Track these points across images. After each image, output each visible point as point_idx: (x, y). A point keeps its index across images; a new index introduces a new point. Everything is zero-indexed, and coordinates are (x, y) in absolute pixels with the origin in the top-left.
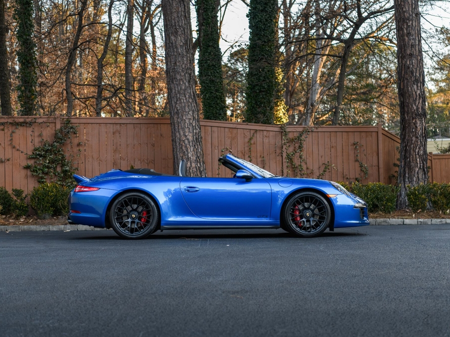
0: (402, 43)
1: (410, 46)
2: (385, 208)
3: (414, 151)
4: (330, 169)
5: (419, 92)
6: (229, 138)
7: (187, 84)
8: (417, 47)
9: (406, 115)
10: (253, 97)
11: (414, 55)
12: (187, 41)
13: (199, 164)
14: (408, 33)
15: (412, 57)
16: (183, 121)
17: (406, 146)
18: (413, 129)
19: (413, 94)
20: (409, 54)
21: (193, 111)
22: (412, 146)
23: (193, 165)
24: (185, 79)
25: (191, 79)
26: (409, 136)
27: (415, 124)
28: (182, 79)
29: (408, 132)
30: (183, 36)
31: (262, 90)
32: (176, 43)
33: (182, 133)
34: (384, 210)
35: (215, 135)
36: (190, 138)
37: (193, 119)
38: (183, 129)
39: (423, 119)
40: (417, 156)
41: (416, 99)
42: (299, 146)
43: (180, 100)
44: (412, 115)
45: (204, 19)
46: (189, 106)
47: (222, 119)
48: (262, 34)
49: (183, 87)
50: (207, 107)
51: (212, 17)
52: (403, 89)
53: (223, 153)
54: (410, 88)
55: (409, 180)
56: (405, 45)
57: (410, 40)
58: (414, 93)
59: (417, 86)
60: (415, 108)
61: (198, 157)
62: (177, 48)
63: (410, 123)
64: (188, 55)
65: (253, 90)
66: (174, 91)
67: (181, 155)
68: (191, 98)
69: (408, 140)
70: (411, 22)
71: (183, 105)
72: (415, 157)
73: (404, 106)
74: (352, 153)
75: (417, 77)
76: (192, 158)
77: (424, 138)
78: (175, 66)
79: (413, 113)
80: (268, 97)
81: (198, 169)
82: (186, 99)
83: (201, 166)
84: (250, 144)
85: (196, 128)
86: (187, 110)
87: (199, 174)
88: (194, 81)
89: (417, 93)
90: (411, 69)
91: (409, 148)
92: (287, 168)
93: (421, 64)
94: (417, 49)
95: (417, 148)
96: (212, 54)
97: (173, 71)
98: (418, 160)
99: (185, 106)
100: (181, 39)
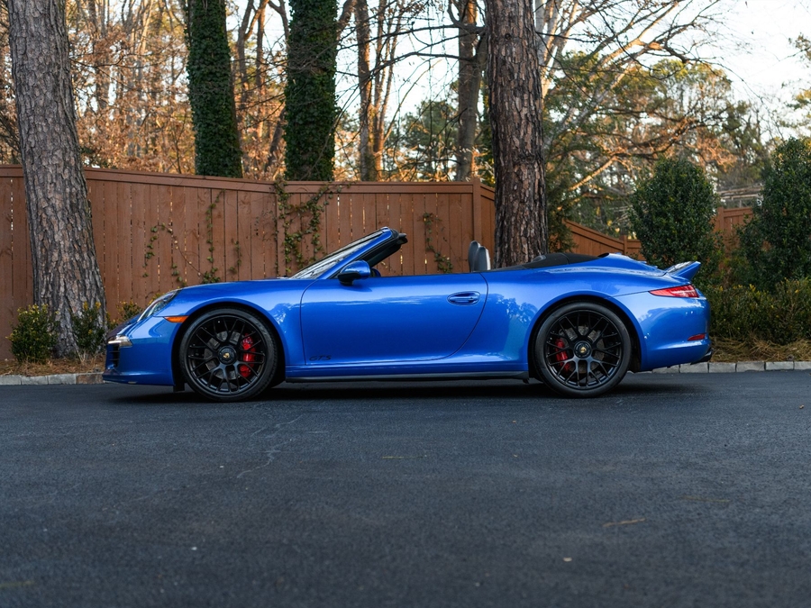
0: (492, 14)
1: (507, 19)
3: (517, 229)
5: (525, 111)
6: (167, 206)
7: (49, 96)
8: (521, 20)
9: (501, 159)
11: (514, 36)
12: (49, 9)
13: (77, 256)
15: (510, 41)
16: (43, 170)
17: (502, 221)
18: (514, 185)
19: (513, 115)
20: (504, 34)
21: (65, 152)
22: (513, 219)
23: (66, 257)
24: (47, 87)
25: (58, 85)
26: (507, 199)
27: (518, 176)
28: (38, 86)
29: (506, 192)
31: (309, 119)
32: (24, 14)
33: (40, 194)
36: (58, 204)
37: (65, 165)
38: (43, 185)
39: (536, 166)
40: (523, 238)
41: (519, 125)
42: (312, 222)
43: (36, 127)
44: (513, 157)
46: (54, 139)
47: (230, 174)
48: (310, 16)
50: (203, 151)
52: (496, 105)
53: (155, 235)
54: (507, 104)
56: (496, 17)
57: (507, 6)
58: (515, 113)
59: (522, 100)
60: (518, 143)
61: (77, 242)
62: (26, 23)
63: (508, 174)
64: (52, 38)
65: (294, 121)
67: (41, 237)
68: (59, 123)
69: (506, 207)
72: (518, 240)
73: (498, 140)
74: (421, 235)
75: (521, 82)
76: (62, 243)
77: (538, 203)
78: (23, 60)
79: (514, 153)
80: (321, 132)
81: (76, 266)
82: (48, 125)
83: (83, 259)
84: (211, 217)
85: (70, 184)
86: (49, 148)
87: (78, 275)
88: (68, 91)
89: (523, 114)
90: (508, 65)
91: (507, 223)
92: (286, 263)
93: (530, 56)
94: (521, 25)
95: (524, 222)
96: (209, 51)
97: (20, 70)
98: (525, 246)
99: (45, 140)
100: (35, 6)
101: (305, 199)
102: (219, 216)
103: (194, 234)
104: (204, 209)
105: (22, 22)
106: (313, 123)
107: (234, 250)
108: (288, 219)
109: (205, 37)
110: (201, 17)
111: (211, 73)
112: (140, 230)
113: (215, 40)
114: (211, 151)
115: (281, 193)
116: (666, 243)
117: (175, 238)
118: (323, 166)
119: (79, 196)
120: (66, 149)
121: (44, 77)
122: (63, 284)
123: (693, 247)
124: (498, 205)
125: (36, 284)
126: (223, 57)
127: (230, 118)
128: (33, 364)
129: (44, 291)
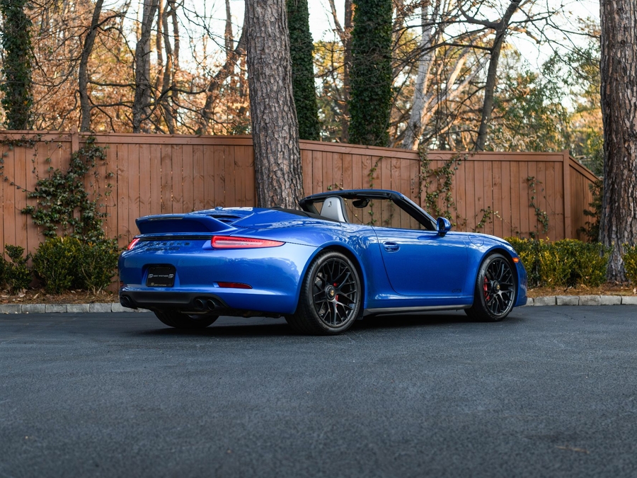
0: (610, 25)
1: (623, 29)
2: (591, 278)
3: (626, 191)
4: (492, 218)
5: (634, 100)
6: (339, 169)
7: (281, 83)
8: (633, 30)
9: (614, 136)
10: (361, 107)
11: (627, 42)
12: (281, 15)
14: (620, 9)
15: (624, 46)
16: (275, 142)
17: (613, 184)
18: (624, 157)
19: (625, 103)
20: (620, 40)
21: (290, 126)
22: (623, 184)
24: (279, 75)
25: (286, 74)
26: (618, 168)
27: (627, 150)
28: (273, 75)
29: (617, 162)
30: (276, 7)
31: (374, 97)
32: (263, 19)
33: (272, 160)
34: (590, 282)
35: (318, 164)
36: (286, 168)
37: (290, 137)
38: (275, 154)
40: (630, 199)
41: (630, 112)
42: (446, 183)
43: (270, 107)
44: (624, 135)
46: (283, 117)
48: (375, 12)
49: (275, 88)
52: (610, 95)
54: (621, 94)
55: (617, 236)
56: (614, 28)
57: (622, 19)
58: (627, 102)
59: (632, 91)
60: (628, 124)
61: (297, 198)
62: (265, 25)
63: (619, 148)
64: (283, 37)
65: (360, 98)
66: (260, 93)
67: (271, 194)
68: (287, 105)
69: (616, 174)
71: (275, 115)
72: (626, 200)
73: (611, 122)
74: (524, 194)
75: (632, 78)
76: (287, 199)
78: (261, 54)
79: (624, 133)
80: (382, 108)
82: (279, 106)
84: (372, 178)
85: (293, 152)
86: (280, 124)
89: (632, 103)
90: (623, 65)
91: (618, 186)
94: (633, 34)
95: (631, 186)
97: (259, 63)
98: (632, 204)
99: (277, 118)
100: (272, 12)
101: (441, 165)
102: (378, 178)
104: (366, 172)
105: (261, 25)
107: (388, 205)
109: (295, 29)
110: (292, 12)
112: (319, 188)
115: (424, 160)
119: (298, 162)
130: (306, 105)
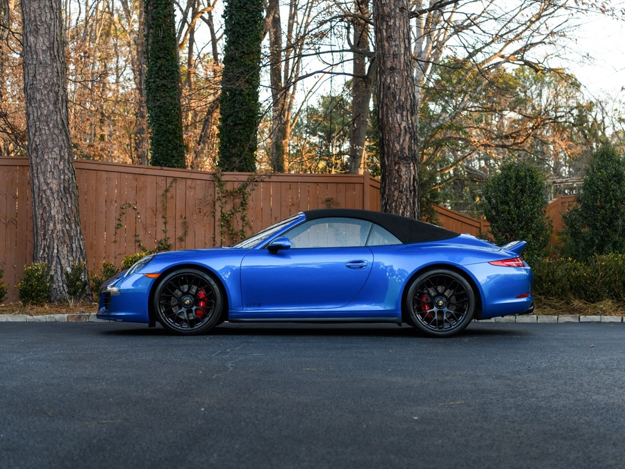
0: (381, 52)
1: (392, 56)
5: (404, 124)
6: (133, 189)
7: (51, 107)
8: (402, 57)
9: (386, 159)
10: (226, 131)
11: (397, 69)
12: (53, 44)
13: (67, 227)
14: (389, 37)
15: (393, 72)
16: (45, 162)
17: (386, 204)
18: (395, 179)
19: (395, 127)
20: (389, 67)
21: (61, 149)
22: (394, 204)
23: (59, 227)
24: (49, 101)
25: (58, 100)
26: (390, 189)
27: (398, 172)
28: (43, 100)
29: (389, 184)
30: (47, 36)
31: (238, 122)
32: (35, 47)
33: (42, 180)
36: (55, 187)
37: (61, 158)
38: (44, 173)
39: (412, 165)
41: (400, 134)
42: (242, 203)
43: (41, 130)
44: (394, 158)
45: (153, 19)
46: (53, 139)
48: (240, 42)
51: (165, 17)
52: (382, 119)
53: (124, 211)
54: (390, 118)
56: (384, 54)
57: (392, 47)
58: (397, 126)
59: (402, 116)
60: (398, 147)
61: (67, 216)
62: (37, 54)
63: (391, 170)
64: (55, 65)
65: (226, 122)
67: (41, 212)
68: (58, 128)
69: (388, 196)
70: (392, 21)
73: (383, 145)
75: (401, 103)
76: (56, 216)
77: (413, 193)
78: (33, 80)
79: (395, 155)
80: (247, 132)
81: (66, 234)
82: (49, 129)
83: (72, 228)
84: (166, 198)
85: (64, 172)
86: (50, 146)
87: (68, 241)
88: (64, 104)
89: (402, 127)
90: (392, 90)
91: (389, 207)
92: (222, 234)
93: (408, 83)
94: (402, 61)
95: (402, 207)
96: (163, 69)
97: (30, 88)
99: (47, 140)
100: (44, 41)
101: (237, 186)
102: (172, 197)
103: (153, 211)
104: (161, 192)
105: (33, 53)
106: (241, 124)
107: (182, 223)
108: (224, 200)
110: (157, 42)
111: (164, 85)
112: (112, 207)
113: (168, 60)
114: (162, 145)
115: (219, 181)
116: (508, 224)
117: (138, 213)
118: (248, 157)
119: (70, 182)
120: (62, 146)
121: (48, 94)
122: (56, 247)
123: (529, 228)
124: (383, 194)
125: (35, 247)
126: (173, 74)
127: (178, 120)
128: (34, 306)
129: (42, 252)
130: (169, 129)
